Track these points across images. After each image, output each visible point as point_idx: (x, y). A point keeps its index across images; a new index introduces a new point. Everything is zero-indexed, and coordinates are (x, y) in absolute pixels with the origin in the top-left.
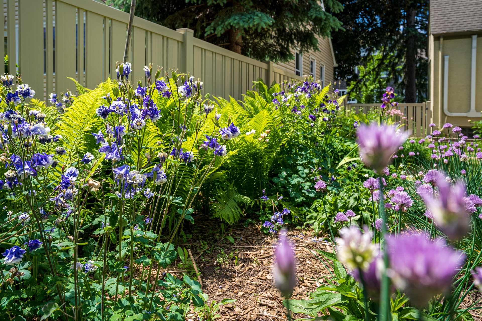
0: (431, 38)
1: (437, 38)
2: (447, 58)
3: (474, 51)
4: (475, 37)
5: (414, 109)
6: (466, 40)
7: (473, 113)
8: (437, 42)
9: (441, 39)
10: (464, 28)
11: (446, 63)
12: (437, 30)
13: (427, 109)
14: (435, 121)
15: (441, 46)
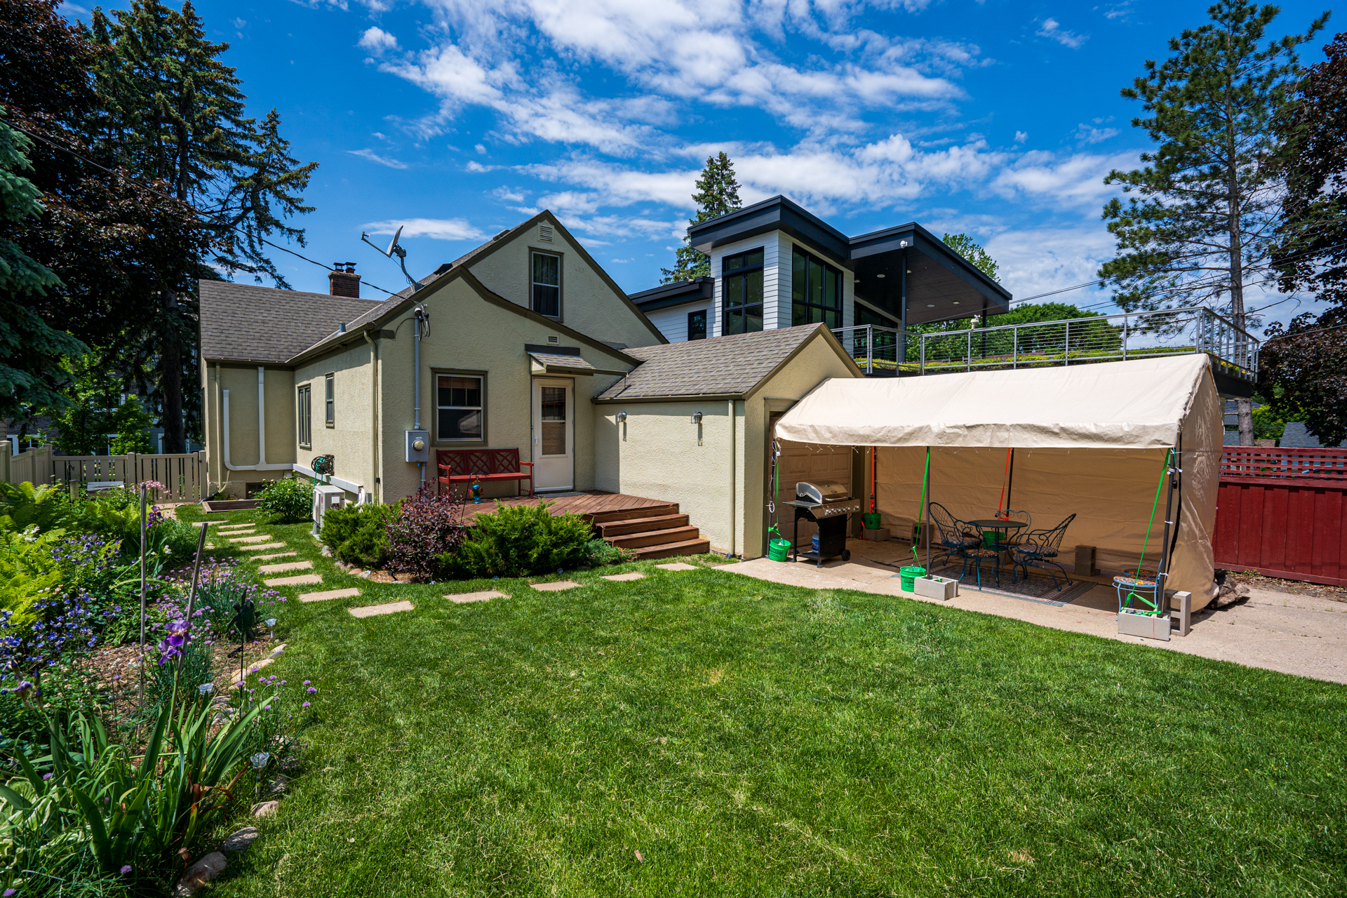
0: (204, 363)
1: (212, 364)
2: (226, 392)
3: (261, 387)
4: (261, 369)
5: (181, 463)
6: (251, 372)
7: (263, 466)
8: (212, 369)
9: (218, 367)
10: (248, 357)
11: (226, 400)
12: (211, 352)
13: (200, 461)
14: (213, 478)
15: (218, 376)
